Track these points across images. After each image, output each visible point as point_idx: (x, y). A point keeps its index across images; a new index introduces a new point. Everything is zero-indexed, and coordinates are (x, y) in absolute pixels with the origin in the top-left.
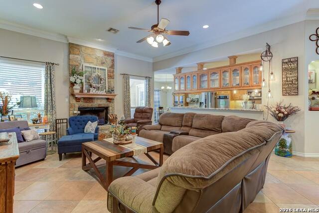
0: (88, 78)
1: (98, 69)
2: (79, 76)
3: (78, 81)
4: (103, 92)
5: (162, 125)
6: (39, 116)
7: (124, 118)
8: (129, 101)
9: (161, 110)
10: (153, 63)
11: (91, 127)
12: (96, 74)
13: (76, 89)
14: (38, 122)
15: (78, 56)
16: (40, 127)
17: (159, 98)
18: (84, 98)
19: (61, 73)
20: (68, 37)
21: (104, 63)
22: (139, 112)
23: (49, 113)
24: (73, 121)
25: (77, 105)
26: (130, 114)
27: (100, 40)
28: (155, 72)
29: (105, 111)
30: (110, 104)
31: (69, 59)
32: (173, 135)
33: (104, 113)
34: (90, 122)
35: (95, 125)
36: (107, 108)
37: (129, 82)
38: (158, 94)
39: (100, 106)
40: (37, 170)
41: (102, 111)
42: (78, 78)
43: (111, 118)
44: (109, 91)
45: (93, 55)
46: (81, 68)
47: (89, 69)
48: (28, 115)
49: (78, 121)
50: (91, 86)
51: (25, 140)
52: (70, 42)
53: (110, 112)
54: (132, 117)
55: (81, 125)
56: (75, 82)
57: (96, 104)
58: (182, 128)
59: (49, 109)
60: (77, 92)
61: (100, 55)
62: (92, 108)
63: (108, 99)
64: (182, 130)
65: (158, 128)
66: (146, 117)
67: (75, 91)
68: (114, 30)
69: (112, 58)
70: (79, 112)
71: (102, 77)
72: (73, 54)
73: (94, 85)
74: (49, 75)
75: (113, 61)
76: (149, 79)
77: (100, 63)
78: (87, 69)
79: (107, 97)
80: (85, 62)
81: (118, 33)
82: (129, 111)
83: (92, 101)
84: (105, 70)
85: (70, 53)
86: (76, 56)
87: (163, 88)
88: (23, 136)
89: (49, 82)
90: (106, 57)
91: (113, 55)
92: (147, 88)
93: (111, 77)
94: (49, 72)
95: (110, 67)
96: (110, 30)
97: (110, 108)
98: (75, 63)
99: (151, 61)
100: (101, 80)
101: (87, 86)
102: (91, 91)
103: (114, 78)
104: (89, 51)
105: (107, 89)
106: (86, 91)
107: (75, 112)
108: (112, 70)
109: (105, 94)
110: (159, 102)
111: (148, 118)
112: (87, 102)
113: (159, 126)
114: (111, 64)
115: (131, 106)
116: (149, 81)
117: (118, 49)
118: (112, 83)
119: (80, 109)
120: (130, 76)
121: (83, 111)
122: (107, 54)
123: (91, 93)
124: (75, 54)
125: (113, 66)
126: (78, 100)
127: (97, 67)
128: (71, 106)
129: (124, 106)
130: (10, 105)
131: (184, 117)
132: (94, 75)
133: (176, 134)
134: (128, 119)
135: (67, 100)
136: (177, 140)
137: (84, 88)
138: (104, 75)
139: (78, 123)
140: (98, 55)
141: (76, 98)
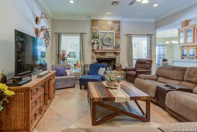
0: (102, 40)
1: (108, 33)
2: (96, 39)
3: (96, 42)
4: (112, 48)
5: (159, 76)
6: (77, 62)
7: (128, 67)
8: (132, 54)
9: (165, 62)
10: (155, 22)
11: (102, 71)
12: (107, 36)
13: (95, 47)
14: (77, 65)
15: (96, 27)
16: (77, 68)
17: (164, 52)
18: (100, 53)
19: (87, 38)
20: (91, 17)
21: (113, 28)
22: (139, 63)
23: (81, 61)
24: (92, 66)
25: (96, 57)
26: (132, 64)
27: (108, 13)
28: (157, 30)
29: (114, 61)
30: (117, 57)
31: (92, 29)
32: (167, 89)
33: (113, 63)
34: (101, 68)
35: (104, 69)
36: (115, 59)
37: (132, 40)
38: (164, 49)
39: (110, 58)
40: (68, 93)
41: (112, 61)
42: (95, 40)
43: (117, 66)
44: (115, 48)
45: (105, 24)
46: (98, 34)
47: (103, 34)
48: (72, 62)
49: (95, 67)
50: (104, 45)
51: (66, 75)
52: (92, 19)
53: (117, 62)
54: (134, 67)
55: (96, 69)
56: (94, 43)
57: (107, 56)
58: (183, 83)
59: (81, 59)
60: (95, 48)
61: (110, 23)
62: (106, 59)
63: (115, 53)
64: (183, 85)
65: (154, 78)
66: (145, 67)
67: (94, 48)
68: (116, 2)
69: (118, 24)
70: (96, 61)
71: (111, 38)
72: (94, 26)
73: (105, 44)
74: (81, 40)
75: (119, 26)
76: (151, 36)
77: (110, 29)
78: (102, 34)
79: (115, 51)
80: (100, 30)
81: (119, 4)
82: (132, 61)
83: (105, 55)
84: (113, 33)
85: (92, 26)
86: (95, 27)
87: (167, 42)
88: (66, 72)
89: (81, 44)
90: (114, 24)
91: (119, 22)
92: (149, 44)
93: (118, 37)
94: (81, 38)
95: (117, 31)
96: (113, 3)
97: (117, 59)
98: (95, 31)
99: (153, 20)
100: (110, 40)
101: (102, 45)
102: (103, 48)
103: (120, 38)
104: (103, 23)
105: (115, 46)
106: (100, 48)
107: (94, 61)
108: (118, 32)
109: (113, 49)
110: (164, 55)
111: (147, 68)
112: (101, 55)
113: (156, 77)
114: (118, 28)
115: (134, 58)
116: (151, 38)
117: (123, 17)
118: (118, 41)
119: (97, 59)
120: (133, 36)
121: (100, 61)
122: (115, 22)
123: (103, 49)
124: (95, 26)
125: (119, 30)
126: (96, 53)
127: (108, 32)
128: (93, 57)
129: (128, 58)
130: (66, 56)
131: (187, 72)
132: (105, 37)
133: (173, 88)
134: (131, 68)
135: (90, 54)
136: (172, 96)
137: (100, 46)
138: (113, 37)
139: (95, 68)
140: (109, 24)
141: (95, 52)
